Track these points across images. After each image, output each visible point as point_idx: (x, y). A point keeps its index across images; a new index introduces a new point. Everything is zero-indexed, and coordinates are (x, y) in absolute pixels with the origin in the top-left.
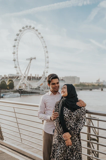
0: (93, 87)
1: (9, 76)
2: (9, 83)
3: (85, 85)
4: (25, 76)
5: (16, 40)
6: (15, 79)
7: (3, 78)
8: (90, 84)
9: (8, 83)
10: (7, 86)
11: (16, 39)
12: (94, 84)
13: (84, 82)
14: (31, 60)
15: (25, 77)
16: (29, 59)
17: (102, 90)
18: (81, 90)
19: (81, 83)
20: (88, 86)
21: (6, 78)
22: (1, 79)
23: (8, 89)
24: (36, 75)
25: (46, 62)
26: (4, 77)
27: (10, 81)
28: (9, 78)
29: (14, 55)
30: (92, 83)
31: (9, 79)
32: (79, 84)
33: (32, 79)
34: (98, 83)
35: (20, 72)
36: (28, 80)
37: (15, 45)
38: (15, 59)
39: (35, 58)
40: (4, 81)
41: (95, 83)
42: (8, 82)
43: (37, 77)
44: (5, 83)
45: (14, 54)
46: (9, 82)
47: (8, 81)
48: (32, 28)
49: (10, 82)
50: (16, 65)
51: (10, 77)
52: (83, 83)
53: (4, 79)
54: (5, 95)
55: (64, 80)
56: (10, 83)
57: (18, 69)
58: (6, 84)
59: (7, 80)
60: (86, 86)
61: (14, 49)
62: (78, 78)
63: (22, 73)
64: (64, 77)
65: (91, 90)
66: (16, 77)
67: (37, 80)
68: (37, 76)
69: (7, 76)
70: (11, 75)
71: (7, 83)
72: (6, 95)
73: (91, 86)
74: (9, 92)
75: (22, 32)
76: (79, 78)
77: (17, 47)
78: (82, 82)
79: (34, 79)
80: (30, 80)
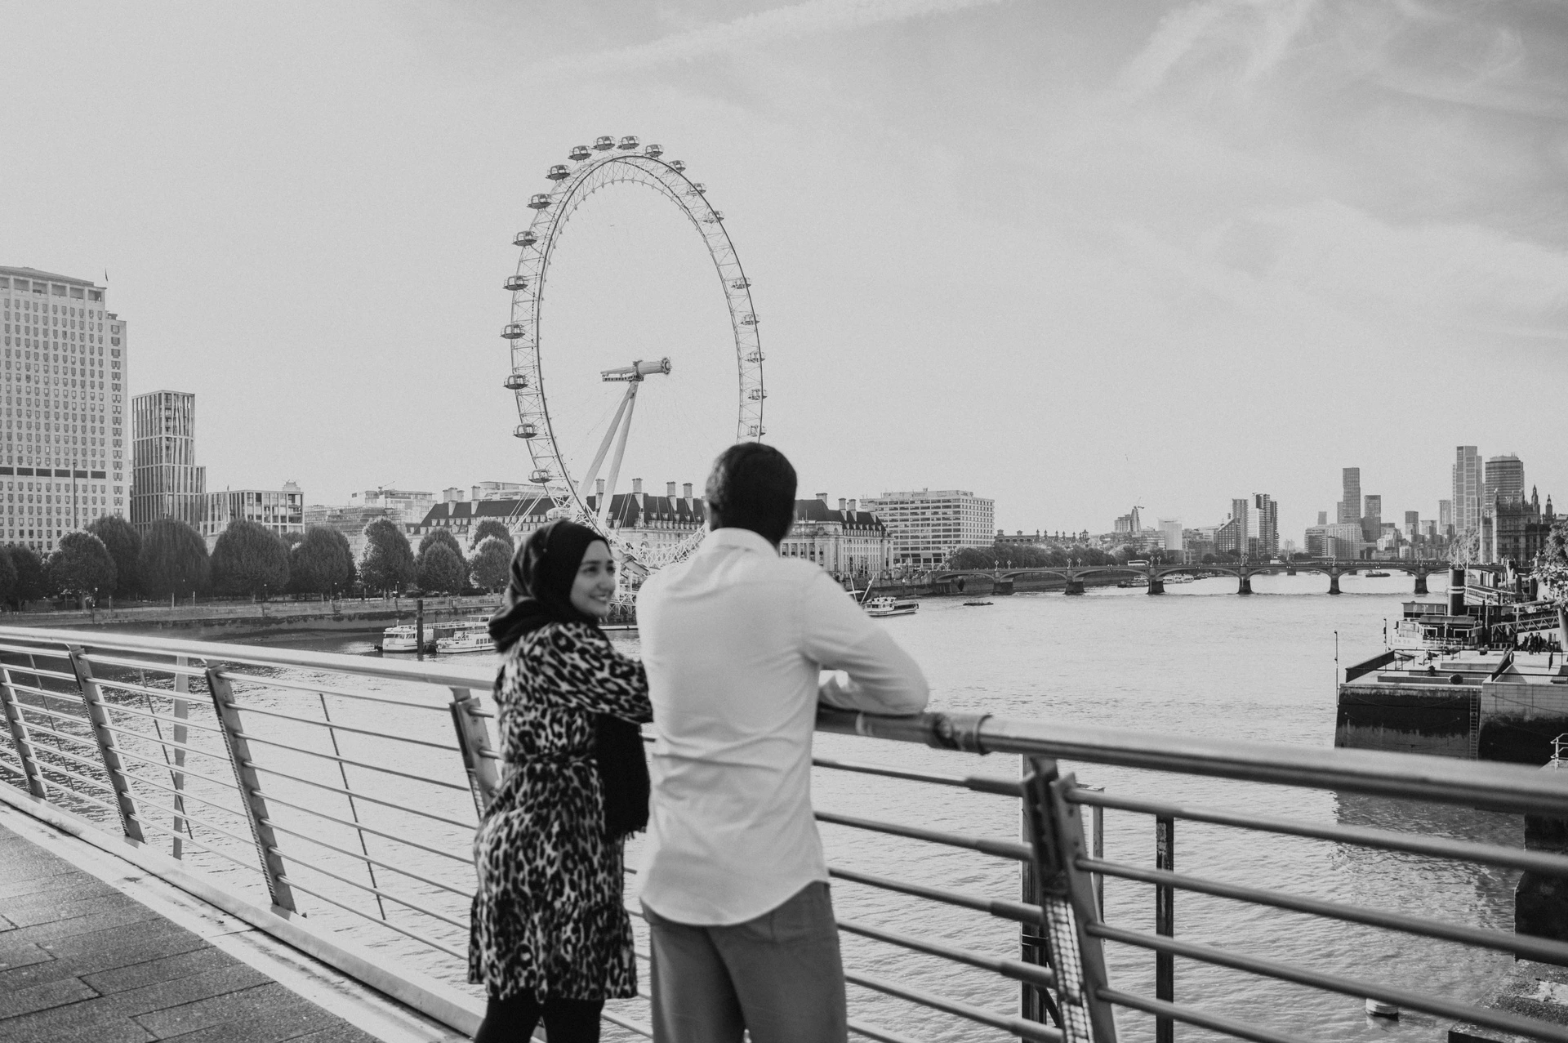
0: (1089, 569)
1: (482, 496)
2: (477, 551)
3: (1033, 551)
4: (593, 493)
5: (528, 241)
6: (526, 516)
7: (439, 511)
8: (1069, 549)
9: (473, 548)
10: (467, 567)
11: (528, 234)
12: (1098, 546)
13: (1029, 531)
14: (638, 377)
15: (591, 501)
16: (622, 372)
17: (1156, 589)
18: (1005, 590)
19: (1000, 538)
20: (1058, 559)
21: (462, 509)
22: (426, 522)
23: (469, 592)
24: (671, 484)
25: (746, 395)
26: (446, 505)
27: (484, 530)
28: (478, 514)
29: (513, 348)
30: (1084, 538)
31: (477, 522)
32: (989, 544)
33: (648, 519)
34: (1128, 537)
35: (555, 470)
36: (617, 523)
37: (519, 278)
38: (521, 372)
39: (664, 368)
40: (443, 536)
41: (1102, 538)
42: (470, 543)
43: (682, 503)
44: (454, 545)
45: (518, 342)
46: (477, 539)
47: (473, 531)
48: (640, 150)
49: (491, 538)
50: (528, 420)
51: (486, 507)
52: (1020, 538)
53: (447, 517)
54: (450, 633)
55: (879, 522)
56: (483, 549)
57: (540, 445)
58: (459, 553)
59: (464, 529)
60: (1040, 560)
61: (515, 303)
62: (982, 502)
63: (572, 476)
64: (878, 497)
65: (1075, 589)
66: (530, 502)
67: (683, 520)
68: (680, 493)
69: (467, 498)
70: (497, 486)
71: (469, 548)
72: (458, 634)
73: (1075, 563)
74: (479, 610)
75: (568, 181)
76: (987, 507)
77: (533, 286)
78: (1010, 532)
79: (660, 518)
80: (630, 523)
